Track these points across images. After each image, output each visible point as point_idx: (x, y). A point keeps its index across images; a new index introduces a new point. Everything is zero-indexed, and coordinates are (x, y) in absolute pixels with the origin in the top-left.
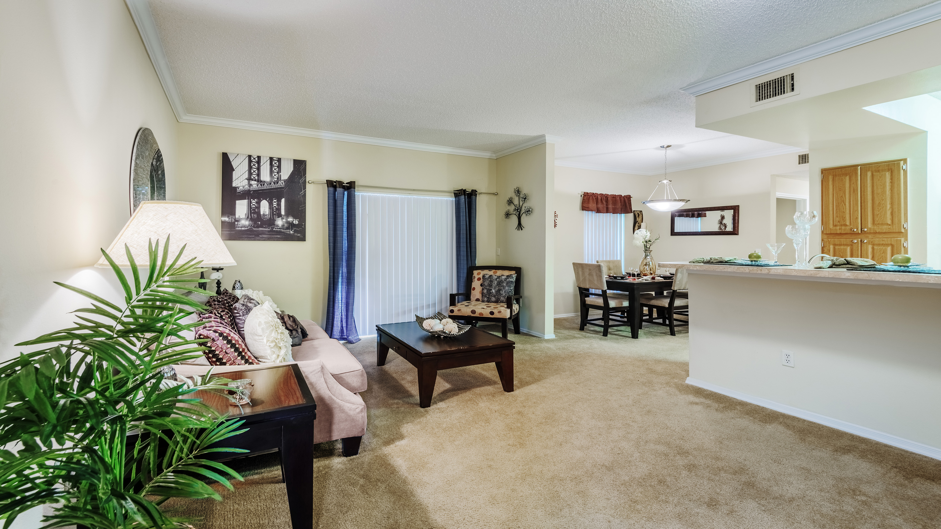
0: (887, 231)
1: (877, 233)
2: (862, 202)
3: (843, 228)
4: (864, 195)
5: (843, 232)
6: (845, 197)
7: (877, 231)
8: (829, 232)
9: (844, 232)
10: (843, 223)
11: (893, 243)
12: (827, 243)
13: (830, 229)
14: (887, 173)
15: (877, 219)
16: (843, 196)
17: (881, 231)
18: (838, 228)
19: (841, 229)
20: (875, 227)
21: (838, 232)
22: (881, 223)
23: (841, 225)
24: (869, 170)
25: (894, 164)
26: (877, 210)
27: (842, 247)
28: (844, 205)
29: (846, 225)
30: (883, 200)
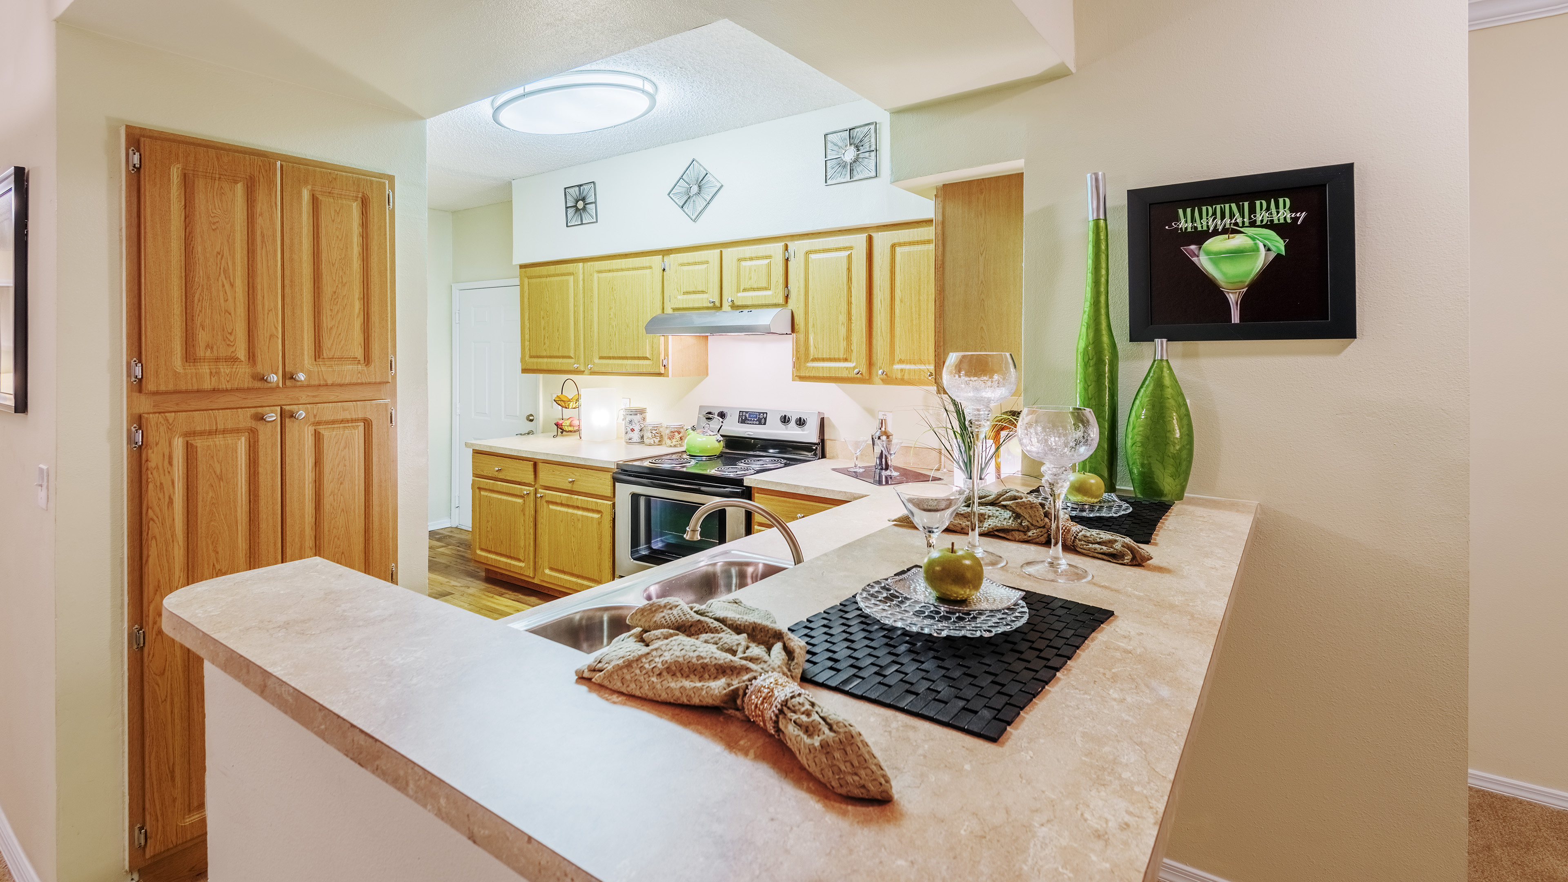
0: (354, 381)
1: (327, 385)
2: (287, 282)
3: (224, 369)
4: (292, 260)
5: (224, 385)
6: (233, 258)
7: (330, 382)
8: (171, 387)
9: (229, 387)
10: (223, 352)
11: (369, 416)
12: (162, 429)
13: (176, 374)
14: (355, 204)
15: (327, 342)
16: (226, 252)
17: (339, 381)
18: (205, 369)
19: (218, 373)
20: (324, 368)
21: (207, 385)
22: (338, 354)
23: (217, 360)
24: (306, 183)
25: (371, 182)
26: (329, 313)
27: (219, 440)
28: (227, 286)
29: (233, 360)
30: (344, 285)
